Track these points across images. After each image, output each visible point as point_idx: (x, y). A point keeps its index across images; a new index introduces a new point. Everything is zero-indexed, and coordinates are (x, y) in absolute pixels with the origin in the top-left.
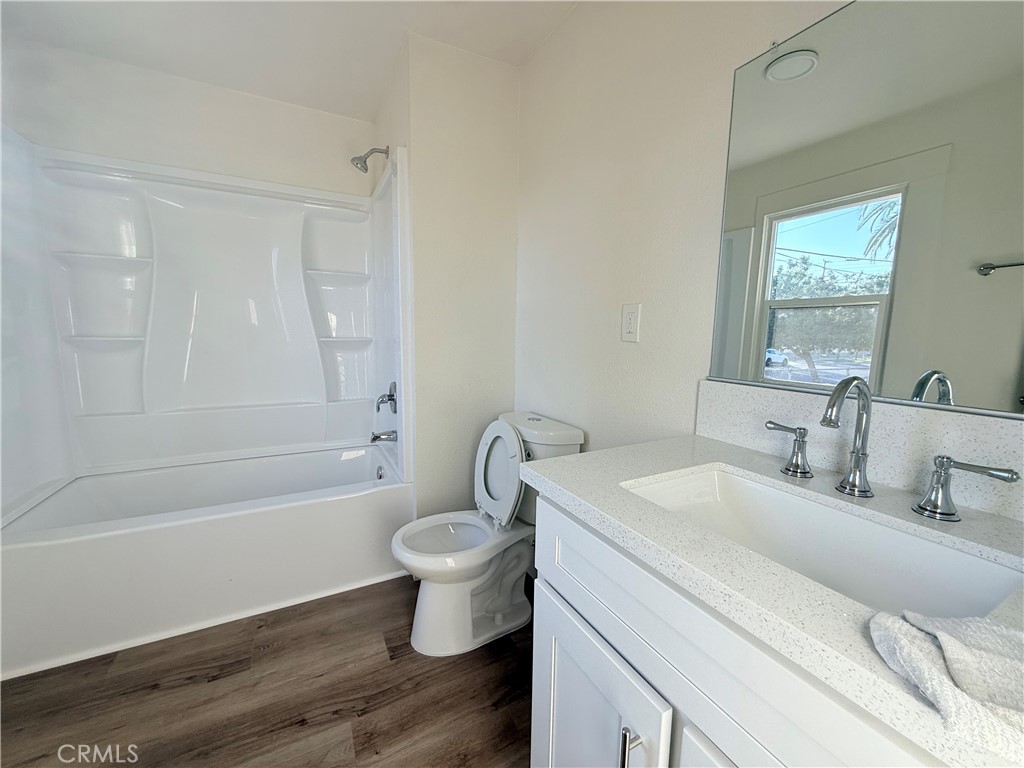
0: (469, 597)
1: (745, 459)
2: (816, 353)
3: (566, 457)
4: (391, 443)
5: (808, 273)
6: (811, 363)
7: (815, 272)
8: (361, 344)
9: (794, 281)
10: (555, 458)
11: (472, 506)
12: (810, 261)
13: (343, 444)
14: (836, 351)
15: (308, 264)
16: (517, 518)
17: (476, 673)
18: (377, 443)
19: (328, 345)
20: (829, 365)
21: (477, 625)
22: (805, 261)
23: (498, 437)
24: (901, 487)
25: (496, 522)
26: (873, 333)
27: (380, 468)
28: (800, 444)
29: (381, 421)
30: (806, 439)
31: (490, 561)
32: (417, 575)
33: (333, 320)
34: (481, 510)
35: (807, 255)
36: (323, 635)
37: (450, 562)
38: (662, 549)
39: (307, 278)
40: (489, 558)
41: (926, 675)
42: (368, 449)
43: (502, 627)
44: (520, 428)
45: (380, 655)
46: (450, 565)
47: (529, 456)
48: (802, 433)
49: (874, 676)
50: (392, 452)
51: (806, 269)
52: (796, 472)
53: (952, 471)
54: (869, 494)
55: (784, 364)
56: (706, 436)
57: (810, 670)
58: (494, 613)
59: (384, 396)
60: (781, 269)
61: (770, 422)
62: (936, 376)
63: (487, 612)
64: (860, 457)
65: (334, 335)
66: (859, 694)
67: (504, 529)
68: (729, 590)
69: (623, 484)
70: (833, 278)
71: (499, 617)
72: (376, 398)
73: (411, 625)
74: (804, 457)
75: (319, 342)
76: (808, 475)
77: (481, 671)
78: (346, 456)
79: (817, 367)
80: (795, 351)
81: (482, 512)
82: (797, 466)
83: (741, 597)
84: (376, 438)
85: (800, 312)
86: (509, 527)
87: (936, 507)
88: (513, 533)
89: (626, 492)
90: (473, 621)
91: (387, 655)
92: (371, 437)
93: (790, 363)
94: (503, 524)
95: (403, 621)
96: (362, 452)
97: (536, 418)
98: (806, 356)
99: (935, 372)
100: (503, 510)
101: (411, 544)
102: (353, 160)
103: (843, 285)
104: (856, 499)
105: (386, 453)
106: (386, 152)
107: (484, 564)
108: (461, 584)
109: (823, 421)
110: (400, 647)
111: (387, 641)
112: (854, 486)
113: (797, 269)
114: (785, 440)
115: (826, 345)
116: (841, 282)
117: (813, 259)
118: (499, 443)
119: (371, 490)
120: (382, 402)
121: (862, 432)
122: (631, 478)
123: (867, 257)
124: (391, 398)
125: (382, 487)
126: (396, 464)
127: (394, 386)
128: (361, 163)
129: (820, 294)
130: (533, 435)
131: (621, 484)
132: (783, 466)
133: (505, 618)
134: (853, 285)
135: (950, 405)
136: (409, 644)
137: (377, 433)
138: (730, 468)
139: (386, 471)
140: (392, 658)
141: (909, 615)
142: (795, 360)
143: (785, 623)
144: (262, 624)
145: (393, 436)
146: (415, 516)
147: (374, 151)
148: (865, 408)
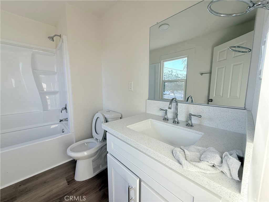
0: (92, 162)
1: (156, 118)
2: (175, 92)
3: (114, 121)
4: (66, 122)
5: (172, 74)
6: (174, 94)
7: (174, 74)
8: (55, 93)
9: (170, 75)
10: (111, 122)
11: (92, 137)
12: (173, 71)
13: (52, 123)
14: (179, 91)
15: (34, 68)
16: (104, 138)
17: (94, 183)
18: (62, 122)
19: (42, 94)
20: (178, 94)
21: (94, 170)
22: (172, 71)
23: (98, 117)
24: (185, 121)
25: (99, 140)
26: (183, 87)
27: (63, 129)
28: (166, 113)
29: (63, 116)
30: (167, 112)
31: (97, 151)
32: (75, 159)
33: (44, 86)
34: (94, 138)
35: (172, 70)
36: (45, 182)
37: (86, 153)
38: (134, 141)
39: (34, 73)
40: (97, 150)
41: (180, 158)
42: (58, 124)
43: (101, 169)
44: (104, 114)
45: (65, 184)
46: (85, 154)
47: (107, 122)
48: (166, 111)
49: (173, 161)
50: (67, 124)
51: (172, 73)
52: (166, 119)
53: (192, 116)
54: (179, 123)
55: (169, 94)
56: (148, 113)
57: (162, 162)
58: (99, 165)
59: (63, 108)
60: (167, 73)
61: (160, 109)
62: (190, 97)
63: (97, 165)
64: (176, 115)
65: (45, 90)
66: (170, 165)
67: (101, 142)
68: (148, 148)
69: (128, 127)
70: (178, 75)
71: (101, 166)
72: (61, 109)
73: (74, 174)
74: (167, 116)
75: (40, 93)
76: (168, 120)
77: (96, 182)
78: (53, 127)
79: (176, 95)
80: (171, 91)
81: (95, 138)
82: (166, 118)
83: (150, 149)
84: (61, 121)
85: (171, 83)
86: (102, 141)
87: (189, 124)
88: (103, 143)
89: (128, 128)
90: (93, 169)
91: (67, 184)
92: (59, 120)
93: (170, 94)
94: (101, 141)
95: (72, 173)
96: (57, 125)
97: (109, 111)
98: (173, 92)
99: (190, 96)
100: (100, 137)
101: (73, 150)
102: (49, 37)
103: (180, 77)
104: (176, 124)
105: (65, 125)
106: (60, 36)
107: (96, 152)
108: (89, 159)
109: (169, 108)
110: (71, 180)
111: (67, 180)
112: (176, 121)
113: (171, 73)
114: (164, 112)
115: (177, 90)
116: (179, 76)
117: (174, 71)
118: (98, 119)
119: (61, 136)
120: (63, 110)
121: (177, 109)
122: (130, 125)
123: (184, 70)
124: (66, 108)
125: (63, 135)
126: (68, 128)
127: (66, 105)
128: (52, 38)
129: (175, 79)
130: (107, 116)
131: (127, 126)
132: (163, 119)
133: (102, 166)
134: (182, 76)
135: (193, 103)
136: (74, 179)
137: (61, 119)
138: (153, 120)
139: (65, 130)
140: (68, 184)
141: (182, 147)
142: (171, 93)
143: (158, 153)
144: (21, 184)
145: (66, 120)
146: (75, 142)
147: (55, 35)
148: (177, 105)
